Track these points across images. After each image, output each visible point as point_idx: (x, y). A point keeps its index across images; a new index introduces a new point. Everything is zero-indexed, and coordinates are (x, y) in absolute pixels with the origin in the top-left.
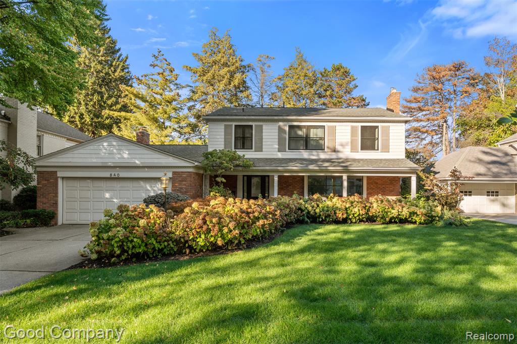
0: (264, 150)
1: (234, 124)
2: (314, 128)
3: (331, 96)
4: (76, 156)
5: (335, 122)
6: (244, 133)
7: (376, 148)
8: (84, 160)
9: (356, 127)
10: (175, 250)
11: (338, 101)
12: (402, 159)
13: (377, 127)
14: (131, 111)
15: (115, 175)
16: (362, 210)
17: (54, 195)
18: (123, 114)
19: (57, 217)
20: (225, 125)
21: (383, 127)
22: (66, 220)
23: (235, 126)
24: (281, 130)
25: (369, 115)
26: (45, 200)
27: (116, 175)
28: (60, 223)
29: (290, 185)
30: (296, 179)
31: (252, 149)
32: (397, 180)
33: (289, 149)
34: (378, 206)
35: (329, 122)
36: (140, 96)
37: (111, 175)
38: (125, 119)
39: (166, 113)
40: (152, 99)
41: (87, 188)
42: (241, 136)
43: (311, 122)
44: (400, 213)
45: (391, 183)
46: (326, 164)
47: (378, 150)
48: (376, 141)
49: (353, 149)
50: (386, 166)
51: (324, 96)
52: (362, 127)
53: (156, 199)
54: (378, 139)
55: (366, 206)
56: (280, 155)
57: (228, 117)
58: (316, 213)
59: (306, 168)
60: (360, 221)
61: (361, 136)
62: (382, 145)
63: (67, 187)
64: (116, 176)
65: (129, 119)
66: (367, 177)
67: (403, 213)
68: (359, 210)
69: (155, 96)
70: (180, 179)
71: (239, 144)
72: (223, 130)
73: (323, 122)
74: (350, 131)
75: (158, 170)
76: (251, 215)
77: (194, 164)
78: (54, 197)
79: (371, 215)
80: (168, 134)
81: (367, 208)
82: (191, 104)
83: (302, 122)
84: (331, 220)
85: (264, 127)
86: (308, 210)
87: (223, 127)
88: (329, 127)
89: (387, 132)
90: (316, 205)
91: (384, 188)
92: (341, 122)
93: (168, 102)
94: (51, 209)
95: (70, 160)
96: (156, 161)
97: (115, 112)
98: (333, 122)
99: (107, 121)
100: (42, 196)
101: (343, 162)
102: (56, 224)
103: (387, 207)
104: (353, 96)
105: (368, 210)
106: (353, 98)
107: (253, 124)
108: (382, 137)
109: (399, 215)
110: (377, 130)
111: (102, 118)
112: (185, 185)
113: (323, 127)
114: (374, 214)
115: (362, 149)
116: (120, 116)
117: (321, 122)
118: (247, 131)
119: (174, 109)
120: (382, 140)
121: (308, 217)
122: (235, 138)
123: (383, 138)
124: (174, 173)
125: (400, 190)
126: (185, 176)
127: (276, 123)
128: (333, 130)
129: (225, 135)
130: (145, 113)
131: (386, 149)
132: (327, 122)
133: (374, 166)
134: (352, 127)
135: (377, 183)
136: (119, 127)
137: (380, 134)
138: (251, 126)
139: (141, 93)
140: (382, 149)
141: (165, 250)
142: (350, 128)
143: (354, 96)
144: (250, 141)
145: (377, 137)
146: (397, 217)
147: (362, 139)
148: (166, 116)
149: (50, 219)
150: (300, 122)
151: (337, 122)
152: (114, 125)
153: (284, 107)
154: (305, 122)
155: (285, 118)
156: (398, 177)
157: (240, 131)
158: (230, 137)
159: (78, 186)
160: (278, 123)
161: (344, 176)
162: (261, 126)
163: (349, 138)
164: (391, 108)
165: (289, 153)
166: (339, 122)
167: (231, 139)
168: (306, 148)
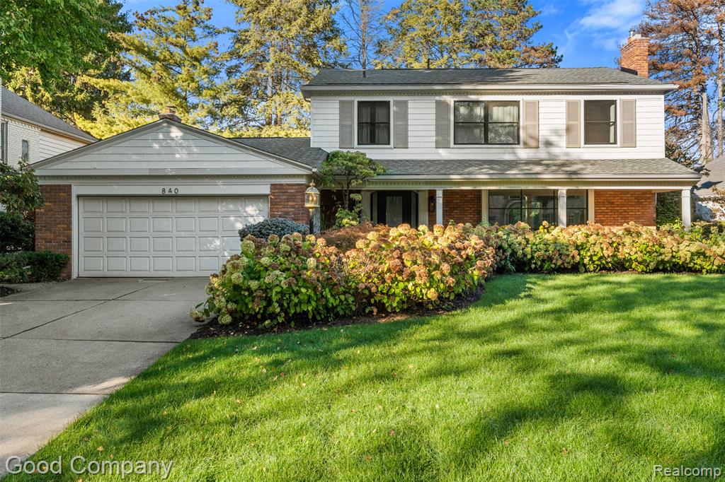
0: (410, 145)
1: (357, 99)
2: (499, 106)
3: (494, 46)
4: (104, 158)
5: (537, 94)
6: (373, 115)
7: (612, 140)
8: (119, 166)
9: (577, 103)
10: (354, 309)
11: (508, 55)
12: (661, 160)
13: (614, 102)
14: (126, 77)
15: (170, 191)
16: (607, 249)
17: (65, 226)
18: (114, 83)
19: (71, 264)
20: (341, 102)
21: (624, 102)
22: (85, 270)
23: (360, 103)
24: (441, 106)
25: (595, 80)
26: (49, 235)
27: (173, 190)
28: (74, 276)
29: (456, 209)
30: (466, 196)
31: (389, 144)
32: (649, 198)
33: (455, 144)
34: (634, 241)
35: (527, 94)
36: (146, 49)
37: (164, 190)
38: (116, 92)
39: (193, 80)
40: (167, 54)
41: (120, 215)
42: (369, 121)
43: (495, 94)
44: (674, 254)
45: (639, 204)
46: (538, 169)
47: (615, 143)
48: (612, 128)
49: (572, 143)
50: (636, 172)
51: (480, 46)
52: (586, 102)
53: (263, 231)
54: (615, 123)
55: (613, 242)
56: (444, 154)
57: (346, 88)
58: (525, 255)
59: (502, 176)
60: (601, 269)
61: (585, 119)
62: (624, 134)
63: (85, 212)
64: (173, 193)
65: (123, 92)
66: (596, 191)
67: (680, 254)
68: (602, 249)
69: (172, 48)
70: (285, 197)
71: (366, 131)
72: (337, 111)
73: (516, 94)
74: (564, 110)
75: (249, 181)
76: (463, 253)
77: (311, 170)
78: (64, 229)
79: (620, 256)
80: (199, 118)
81: (615, 245)
82: (234, 62)
83: (481, 94)
84: (553, 266)
85: (410, 105)
86: (513, 250)
87: (337, 105)
88: (527, 103)
89: (630, 109)
90: (524, 242)
91: (625, 211)
92: (548, 94)
93: (196, 59)
94: (61, 251)
95: (95, 165)
96: (243, 165)
97: (99, 80)
98: (534, 94)
99: (80, 97)
100: (44, 229)
101: (563, 165)
102: (69, 276)
103: (651, 244)
104: (532, 45)
105: (617, 249)
106: (533, 48)
107: (391, 99)
108: (623, 119)
109: (673, 257)
110: (612, 108)
111: (70, 91)
112: (292, 207)
113: (516, 103)
114: (627, 255)
115: (587, 142)
116: (108, 87)
117: (512, 94)
118: (380, 112)
119: (206, 72)
120: (624, 126)
121: (513, 263)
122: (359, 124)
123: (625, 122)
124: (273, 186)
125: (655, 216)
126: (292, 191)
127: (432, 98)
128: (534, 109)
129: (341, 120)
130: (159, 80)
131: (631, 141)
132: (523, 94)
133: (614, 172)
134: (569, 103)
135: (613, 203)
136: (103, 106)
137: (618, 114)
138: (387, 103)
139: (145, 44)
140: (624, 140)
141: (339, 309)
142: (564, 104)
143: (535, 45)
144: (385, 130)
145: (612, 120)
146: (668, 262)
147: (586, 124)
148: (193, 85)
149: (60, 267)
150: (478, 94)
151: (541, 94)
152: (96, 103)
153: (429, 69)
154: (489, 94)
155: (456, 87)
156: (650, 191)
157: (366, 113)
158: (349, 123)
159: (106, 211)
160: (437, 98)
161: (563, 190)
162: (406, 102)
163: (562, 123)
164: (632, 67)
165: (456, 151)
166: (544, 94)
167: (351, 126)
168: (486, 142)
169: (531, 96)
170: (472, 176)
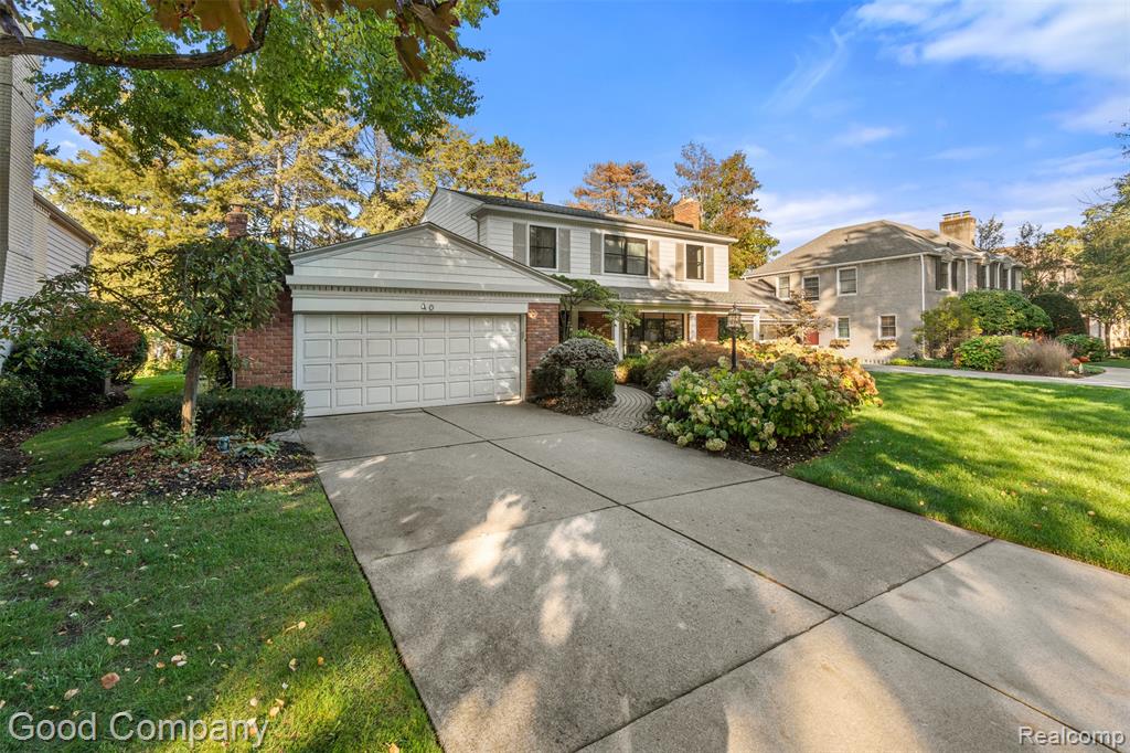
1: (529, 223)
2: (633, 242)
5: (657, 235)
7: (699, 276)
9: (682, 245)
12: (724, 294)
13: (701, 248)
17: (284, 351)
20: (515, 224)
21: (707, 248)
23: (530, 227)
24: (595, 238)
26: (259, 364)
31: (555, 267)
33: (605, 271)
42: (536, 245)
47: (702, 278)
48: (699, 268)
49: (680, 277)
52: (687, 246)
54: (702, 263)
57: (516, 210)
61: (687, 259)
62: (707, 274)
70: (541, 317)
72: (511, 232)
73: (644, 233)
74: (675, 251)
77: (570, 290)
78: (283, 356)
85: (572, 234)
87: (511, 227)
88: (651, 242)
89: (711, 255)
98: (655, 235)
107: (557, 226)
108: (707, 262)
110: (699, 252)
113: (645, 241)
115: (688, 277)
117: (642, 233)
120: (707, 266)
122: (532, 247)
123: (708, 264)
124: (531, 306)
126: (548, 310)
127: (586, 229)
128: (656, 248)
129: (514, 242)
131: (711, 281)
132: (649, 234)
134: (679, 245)
138: (554, 230)
140: (708, 277)
142: (675, 246)
144: (550, 255)
145: (699, 260)
147: (687, 262)
151: (661, 236)
154: (630, 232)
158: (522, 245)
160: (591, 230)
162: (569, 231)
163: (673, 260)
164: (688, 222)
165: (607, 278)
167: (525, 248)
168: (625, 271)
169: (653, 236)
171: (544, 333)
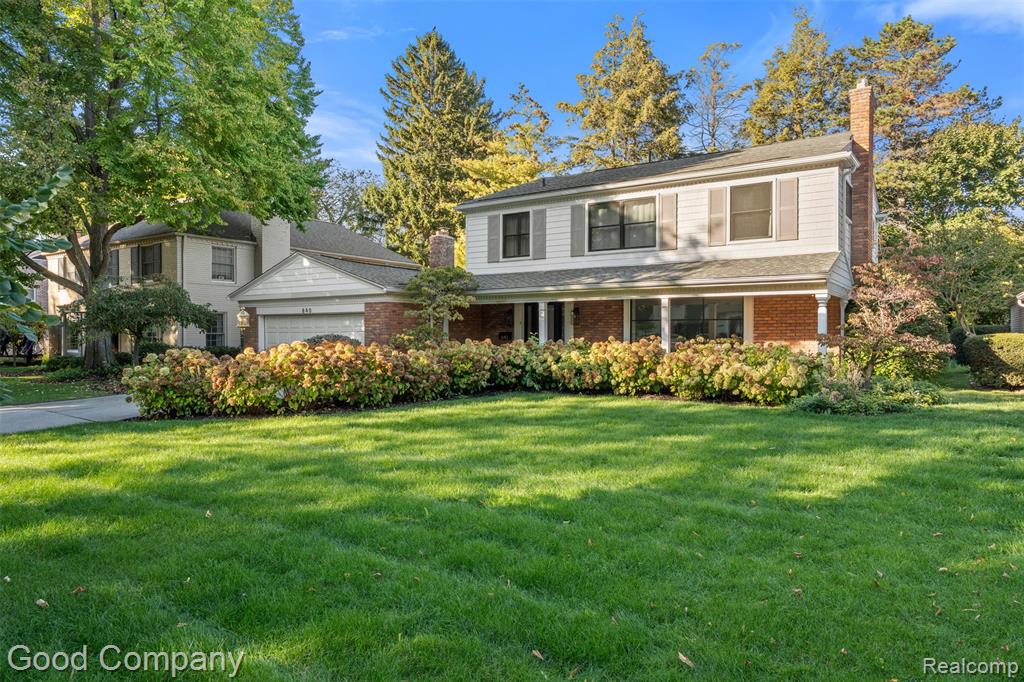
0: (548, 255)
1: (501, 213)
5: (675, 185)
9: (720, 191)
12: (834, 253)
13: (770, 185)
15: (307, 310)
20: (489, 217)
21: (781, 183)
23: (504, 216)
24: (576, 211)
31: (529, 255)
33: (590, 250)
35: (663, 187)
37: (304, 310)
43: (631, 191)
47: (772, 236)
49: (714, 240)
52: (732, 189)
54: (772, 211)
61: (732, 210)
62: (781, 224)
63: (268, 328)
64: (309, 312)
66: (756, 299)
71: (513, 246)
72: (486, 226)
73: (652, 188)
74: (706, 201)
83: (616, 193)
85: (548, 212)
87: (486, 221)
88: (663, 198)
92: (687, 184)
98: (671, 186)
107: (530, 209)
108: (781, 204)
113: (652, 200)
115: (731, 238)
117: (648, 190)
120: (780, 212)
122: (505, 238)
123: (784, 208)
124: (367, 304)
127: (566, 203)
128: (672, 204)
129: (489, 235)
132: (659, 187)
134: (712, 192)
137: (774, 200)
138: (527, 214)
140: (781, 232)
142: (706, 194)
144: (526, 241)
147: (735, 216)
151: (679, 185)
154: (624, 194)
157: (513, 225)
158: (497, 236)
160: (572, 203)
161: (665, 299)
162: (544, 211)
163: (703, 217)
165: (590, 258)
166: (683, 184)
167: (498, 240)
168: (623, 247)
169: (669, 189)
170: (567, 287)
171: (375, 328)
